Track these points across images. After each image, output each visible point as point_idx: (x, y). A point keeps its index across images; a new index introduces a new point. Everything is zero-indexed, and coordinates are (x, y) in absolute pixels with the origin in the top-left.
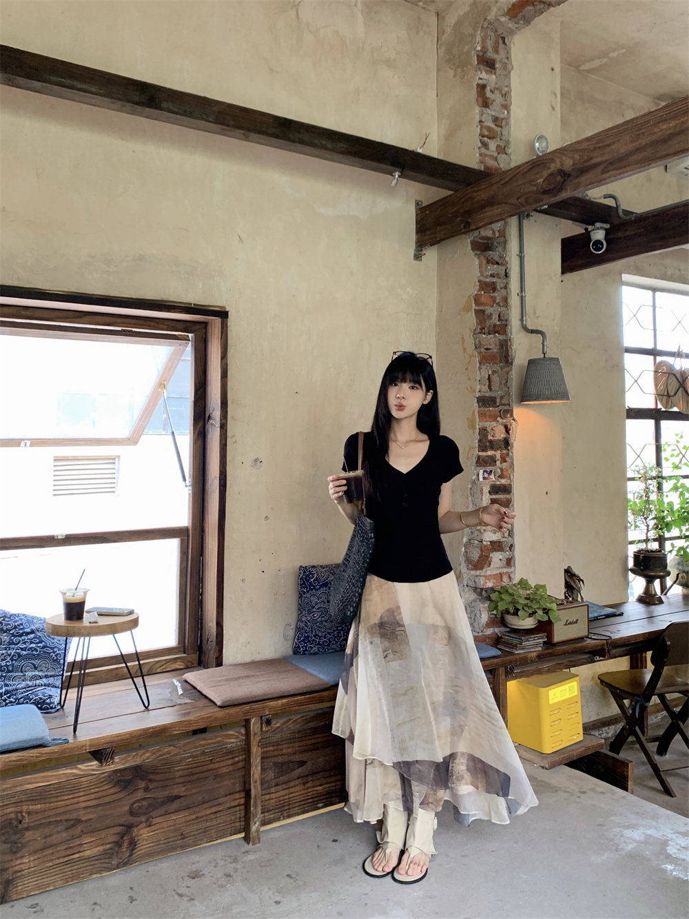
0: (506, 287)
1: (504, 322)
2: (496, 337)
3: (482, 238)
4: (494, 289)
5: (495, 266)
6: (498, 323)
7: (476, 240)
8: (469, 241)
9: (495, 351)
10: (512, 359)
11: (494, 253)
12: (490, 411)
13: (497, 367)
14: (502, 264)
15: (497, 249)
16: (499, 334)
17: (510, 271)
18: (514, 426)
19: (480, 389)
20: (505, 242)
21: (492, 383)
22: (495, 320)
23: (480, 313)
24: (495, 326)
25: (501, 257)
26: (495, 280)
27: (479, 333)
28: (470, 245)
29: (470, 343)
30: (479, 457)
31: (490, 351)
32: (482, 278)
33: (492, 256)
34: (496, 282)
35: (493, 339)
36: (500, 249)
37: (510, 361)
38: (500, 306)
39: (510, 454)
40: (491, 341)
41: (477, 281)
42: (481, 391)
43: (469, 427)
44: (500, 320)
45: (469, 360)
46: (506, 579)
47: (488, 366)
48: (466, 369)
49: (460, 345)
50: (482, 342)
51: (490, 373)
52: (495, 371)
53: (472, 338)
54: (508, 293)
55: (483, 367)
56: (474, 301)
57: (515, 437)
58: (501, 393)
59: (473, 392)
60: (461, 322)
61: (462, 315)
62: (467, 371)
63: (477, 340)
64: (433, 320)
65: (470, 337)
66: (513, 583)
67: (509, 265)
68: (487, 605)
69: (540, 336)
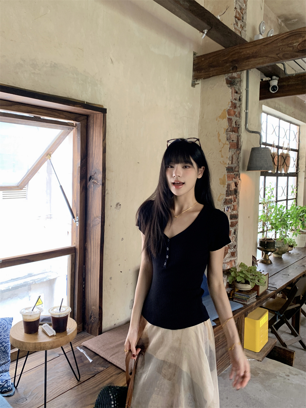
0: (240, 107)
1: (237, 126)
2: (235, 134)
3: (232, 77)
4: (235, 107)
5: (236, 94)
7: (228, 78)
8: (225, 78)
9: (235, 141)
10: (241, 146)
12: (231, 175)
13: (235, 151)
14: (239, 93)
15: (237, 85)
16: (235, 132)
17: (242, 97)
18: (240, 183)
20: (241, 81)
21: (233, 160)
22: (233, 124)
23: (230, 120)
24: (233, 127)
25: (239, 89)
26: (236, 102)
27: (230, 131)
28: (225, 81)
29: (224, 136)
30: (226, 199)
31: (233, 142)
32: (232, 101)
33: (235, 89)
36: (238, 84)
37: (239, 147)
38: (237, 117)
39: (238, 197)
40: (234, 136)
42: (228, 164)
43: (220, 183)
44: (236, 125)
45: (223, 146)
46: (233, 263)
47: (232, 150)
48: (221, 151)
49: (217, 138)
50: (230, 137)
51: (233, 154)
52: (234, 153)
53: (225, 134)
54: (241, 110)
55: (230, 150)
56: (227, 113)
57: (240, 188)
58: (235, 165)
59: (224, 164)
60: (218, 124)
61: (219, 121)
62: (220, 152)
63: (228, 136)
64: (198, 122)
65: (224, 133)
66: (236, 265)
67: (242, 94)
68: (226, 278)
69: (258, 135)
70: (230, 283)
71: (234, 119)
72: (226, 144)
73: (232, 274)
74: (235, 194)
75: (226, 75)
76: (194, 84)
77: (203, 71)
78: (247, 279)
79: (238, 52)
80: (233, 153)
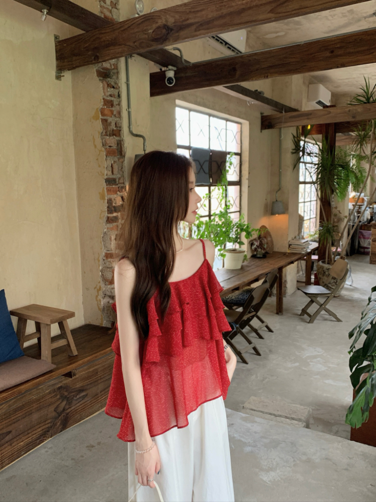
0: (119, 104)
1: (119, 128)
2: (114, 138)
3: (103, 69)
4: (112, 105)
5: (112, 89)
6: (115, 129)
7: (99, 69)
8: (95, 69)
9: (115, 147)
10: (125, 153)
11: (112, 80)
12: (113, 187)
13: (116, 159)
14: (116, 88)
15: (113, 77)
17: (121, 93)
19: (107, 173)
20: (118, 73)
21: (114, 169)
22: (113, 127)
23: (104, 121)
24: (113, 130)
25: (116, 83)
26: (112, 99)
27: (105, 135)
28: (96, 73)
29: (99, 142)
30: (108, 218)
31: (112, 148)
32: (105, 97)
33: (110, 82)
35: (114, 140)
37: (123, 154)
40: (112, 141)
41: (102, 98)
42: (107, 175)
43: (100, 198)
44: (116, 126)
45: (99, 154)
47: (111, 158)
49: (92, 143)
50: (107, 142)
51: (112, 163)
52: (115, 161)
54: (121, 108)
55: (108, 158)
56: (100, 113)
58: (119, 176)
59: (103, 176)
60: (92, 126)
62: (97, 161)
64: (72, 124)
65: (99, 138)
67: (120, 89)
69: (142, 139)
71: (112, 120)
72: (101, 151)
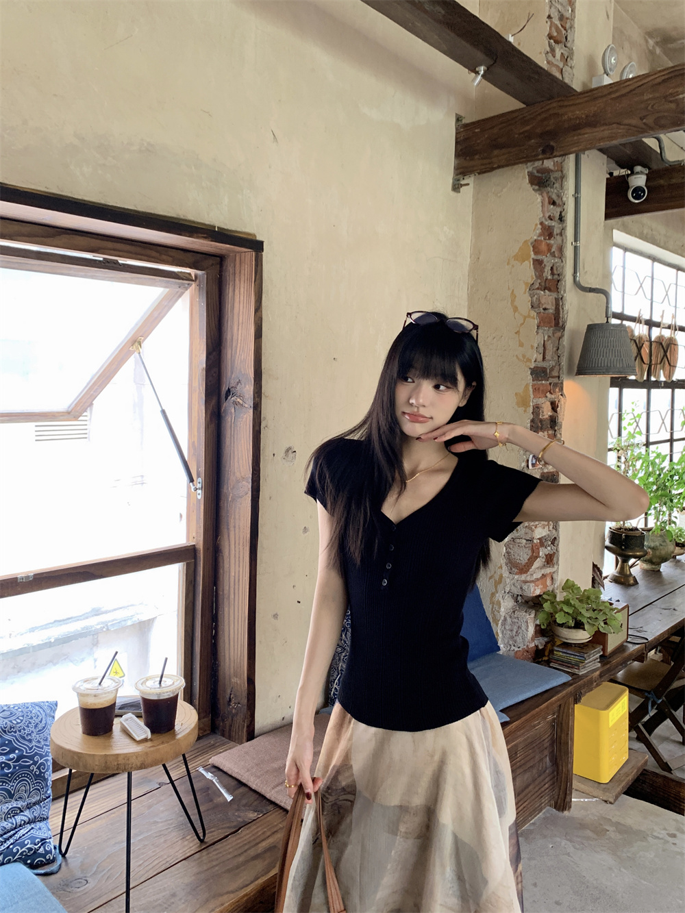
0: (561, 234)
1: (556, 277)
2: (551, 294)
3: (542, 169)
4: (550, 235)
5: (552, 206)
6: (549, 277)
7: (533, 173)
8: (526, 172)
9: (551, 311)
10: (564, 322)
11: (552, 190)
12: (542, 384)
13: (550, 332)
14: (558, 205)
15: (555, 186)
16: (550, 290)
17: (566, 213)
18: (562, 403)
19: (536, 358)
20: (563, 177)
21: (547, 351)
22: (547, 274)
23: (538, 264)
24: (547, 279)
25: (559, 196)
26: (553, 223)
27: (538, 289)
28: (527, 179)
29: (524, 300)
31: (547, 311)
32: (543, 222)
33: (551, 195)
34: (554, 226)
36: (557, 185)
37: (561, 324)
38: (555, 256)
39: (558, 435)
40: (547, 299)
41: (539, 224)
42: (535, 361)
43: (518, 404)
44: (553, 274)
45: (522, 322)
46: (549, 582)
47: (544, 330)
48: (517, 333)
49: (509, 303)
50: (539, 300)
51: (545, 339)
52: (549, 336)
53: (527, 294)
54: (565, 241)
55: (540, 331)
56: (532, 249)
57: (564, 415)
58: (552, 363)
59: (526, 362)
60: (511, 273)
61: (513, 266)
62: (517, 335)
63: (535, 298)
64: (466, 269)
65: (525, 293)
66: (556, 586)
67: (565, 207)
68: (533, 615)
69: (602, 296)
70: (543, 627)
71: (548, 261)
72: (529, 316)
73: (547, 606)
74: (551, 427)
75: (529, 164)
76: (458, 184)
77: (477, 157)
78: (579, 618)
79: (557, 115)
80: (546, 337)
